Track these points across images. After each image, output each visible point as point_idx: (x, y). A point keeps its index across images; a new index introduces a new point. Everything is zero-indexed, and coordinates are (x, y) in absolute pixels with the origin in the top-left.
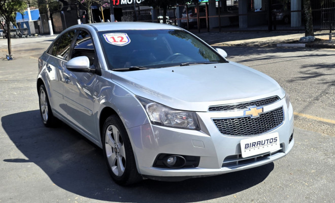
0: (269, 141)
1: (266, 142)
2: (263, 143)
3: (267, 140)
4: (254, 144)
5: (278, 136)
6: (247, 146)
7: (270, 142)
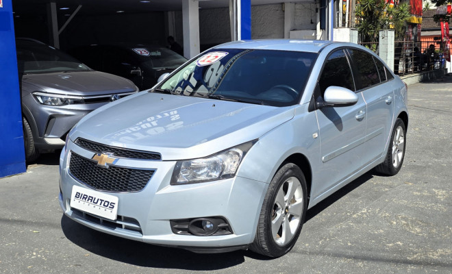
0: (103, 202)
1: (99, 202)
2: (96, 201)
3: (102, 200)
4: (85, 197)
5: (117, 202)
6: (78, 196)
7: (104, 205)
